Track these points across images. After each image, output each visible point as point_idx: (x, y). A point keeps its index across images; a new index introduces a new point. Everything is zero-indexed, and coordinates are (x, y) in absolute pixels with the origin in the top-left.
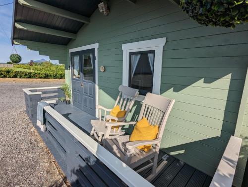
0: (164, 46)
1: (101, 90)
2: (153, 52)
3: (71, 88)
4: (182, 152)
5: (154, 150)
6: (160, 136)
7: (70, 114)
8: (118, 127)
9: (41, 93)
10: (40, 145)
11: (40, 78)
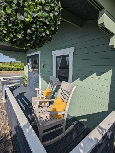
0: (74, 52)
1: (42, 79)
2: (68, 56)
3: (27, 77)
4: (86, 120)
5: (63, 118)
6: (67, 109)
7: (25, 92)
8: (46, 102)
9: (9, 80)
10: (3, 111)
11: (15, 71)
